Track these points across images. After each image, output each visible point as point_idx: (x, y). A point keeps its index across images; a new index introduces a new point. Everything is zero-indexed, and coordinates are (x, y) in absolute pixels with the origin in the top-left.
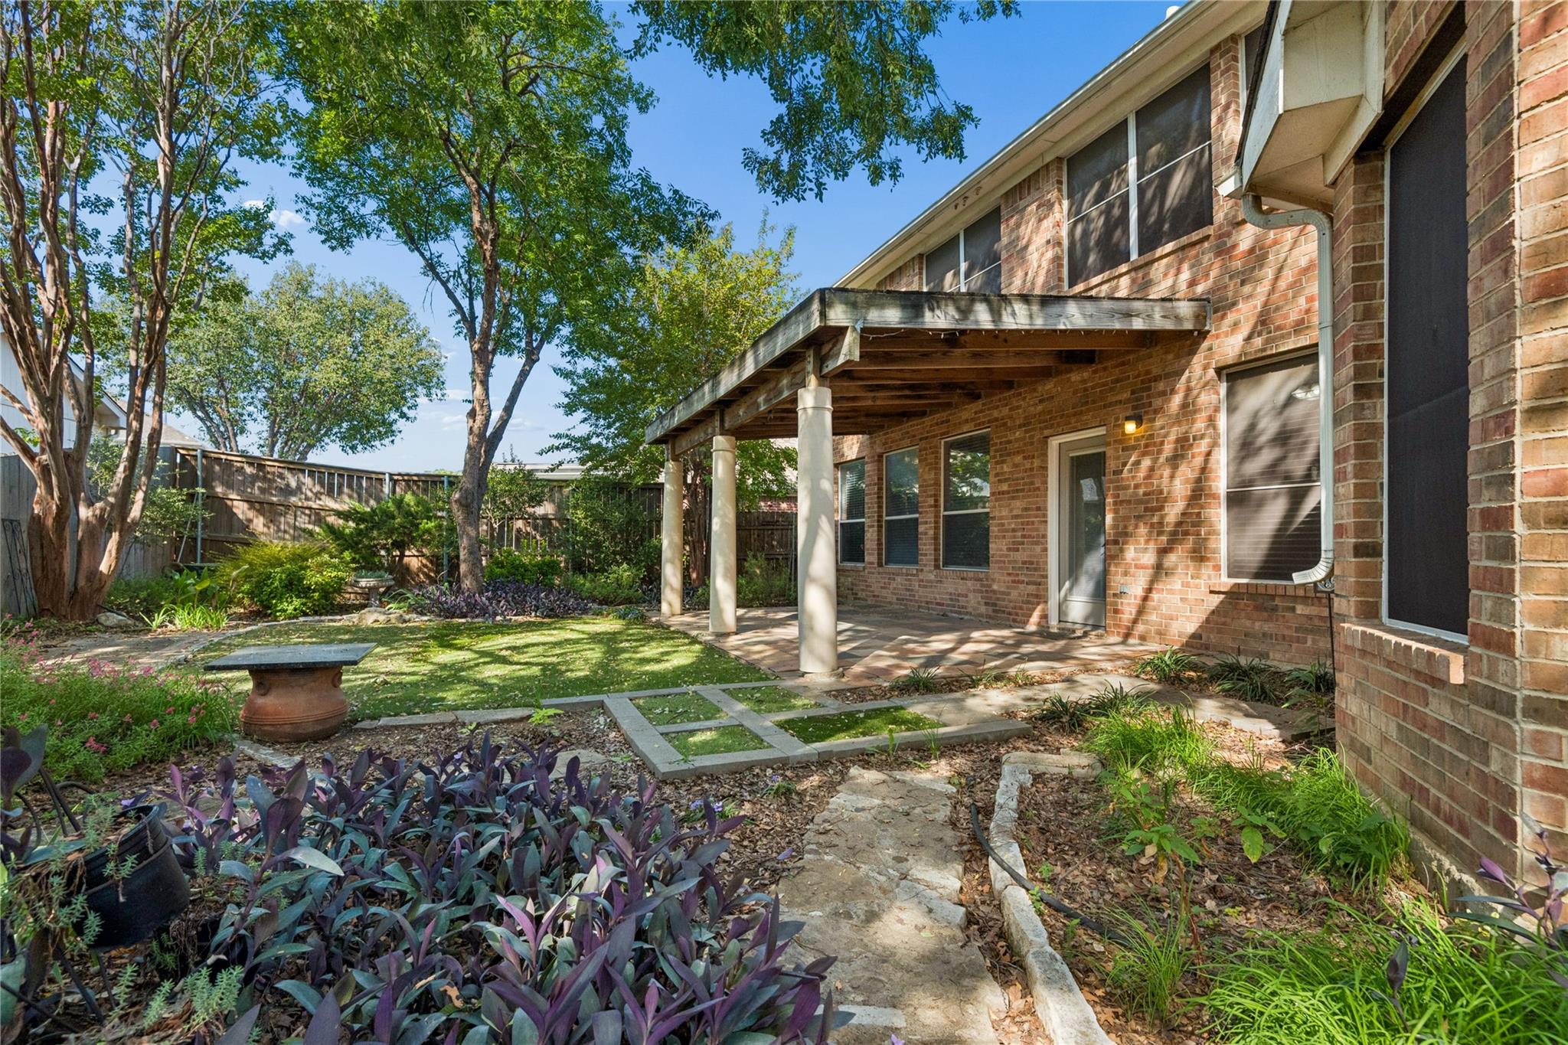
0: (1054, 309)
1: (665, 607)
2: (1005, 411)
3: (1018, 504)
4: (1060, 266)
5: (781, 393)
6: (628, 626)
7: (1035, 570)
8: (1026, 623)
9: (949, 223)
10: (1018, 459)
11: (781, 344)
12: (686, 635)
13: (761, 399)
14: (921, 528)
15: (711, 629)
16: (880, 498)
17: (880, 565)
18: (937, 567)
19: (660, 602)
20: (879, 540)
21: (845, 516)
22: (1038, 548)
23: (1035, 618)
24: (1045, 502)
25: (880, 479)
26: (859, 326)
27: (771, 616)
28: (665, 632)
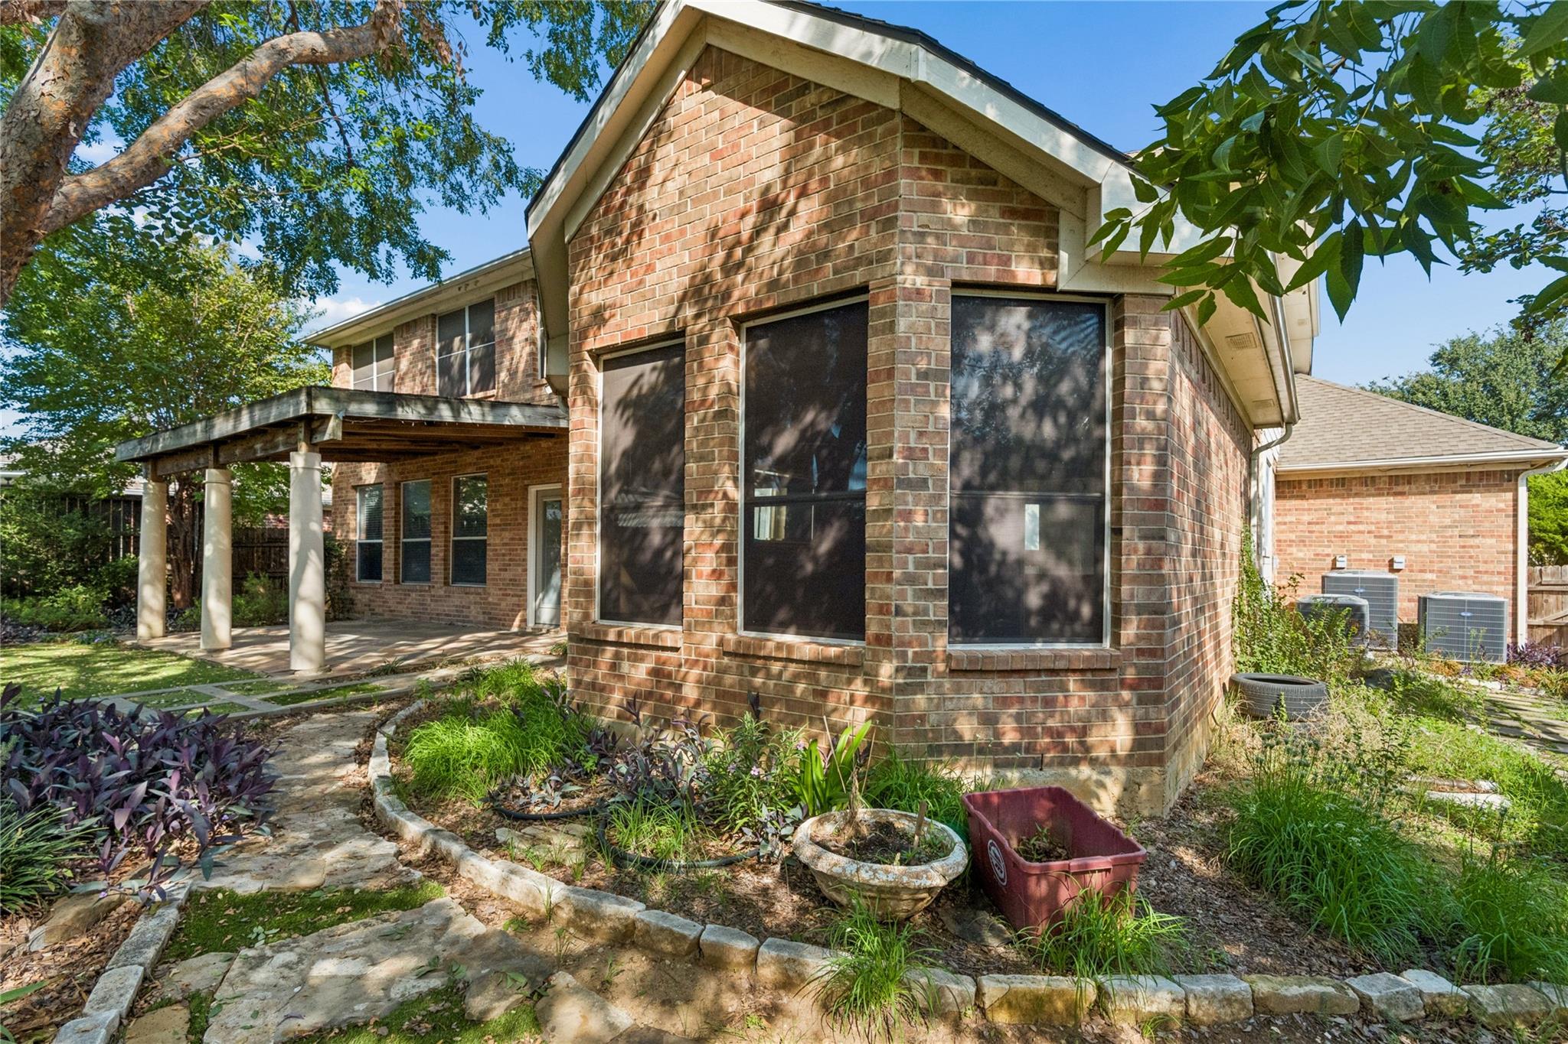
0: (501, 411)
1: (142, 630)
2: (499, 461)
3: (507, 534)
4: (535, 360)
5: (277, 447)
6: (98, 648)
7: (519, 584)
8: (511, 626)
9: (456, 298)
10: (507, 500)
11: (274, 414)
12: (172, 654)
13: (258, 446)
14: (433, 551)
15: (202, 647)
16: (397, 521)
17: (397, 582)
18: (446, 584)
19: (135, 625)
20: (396, 560)
21: (363, 536)
22: (520, 569)
23: (517, 622)
24: (526, 534)
25: (397, 504)
26: (341, 415)
27: (273, 633)
28: (145, 652)
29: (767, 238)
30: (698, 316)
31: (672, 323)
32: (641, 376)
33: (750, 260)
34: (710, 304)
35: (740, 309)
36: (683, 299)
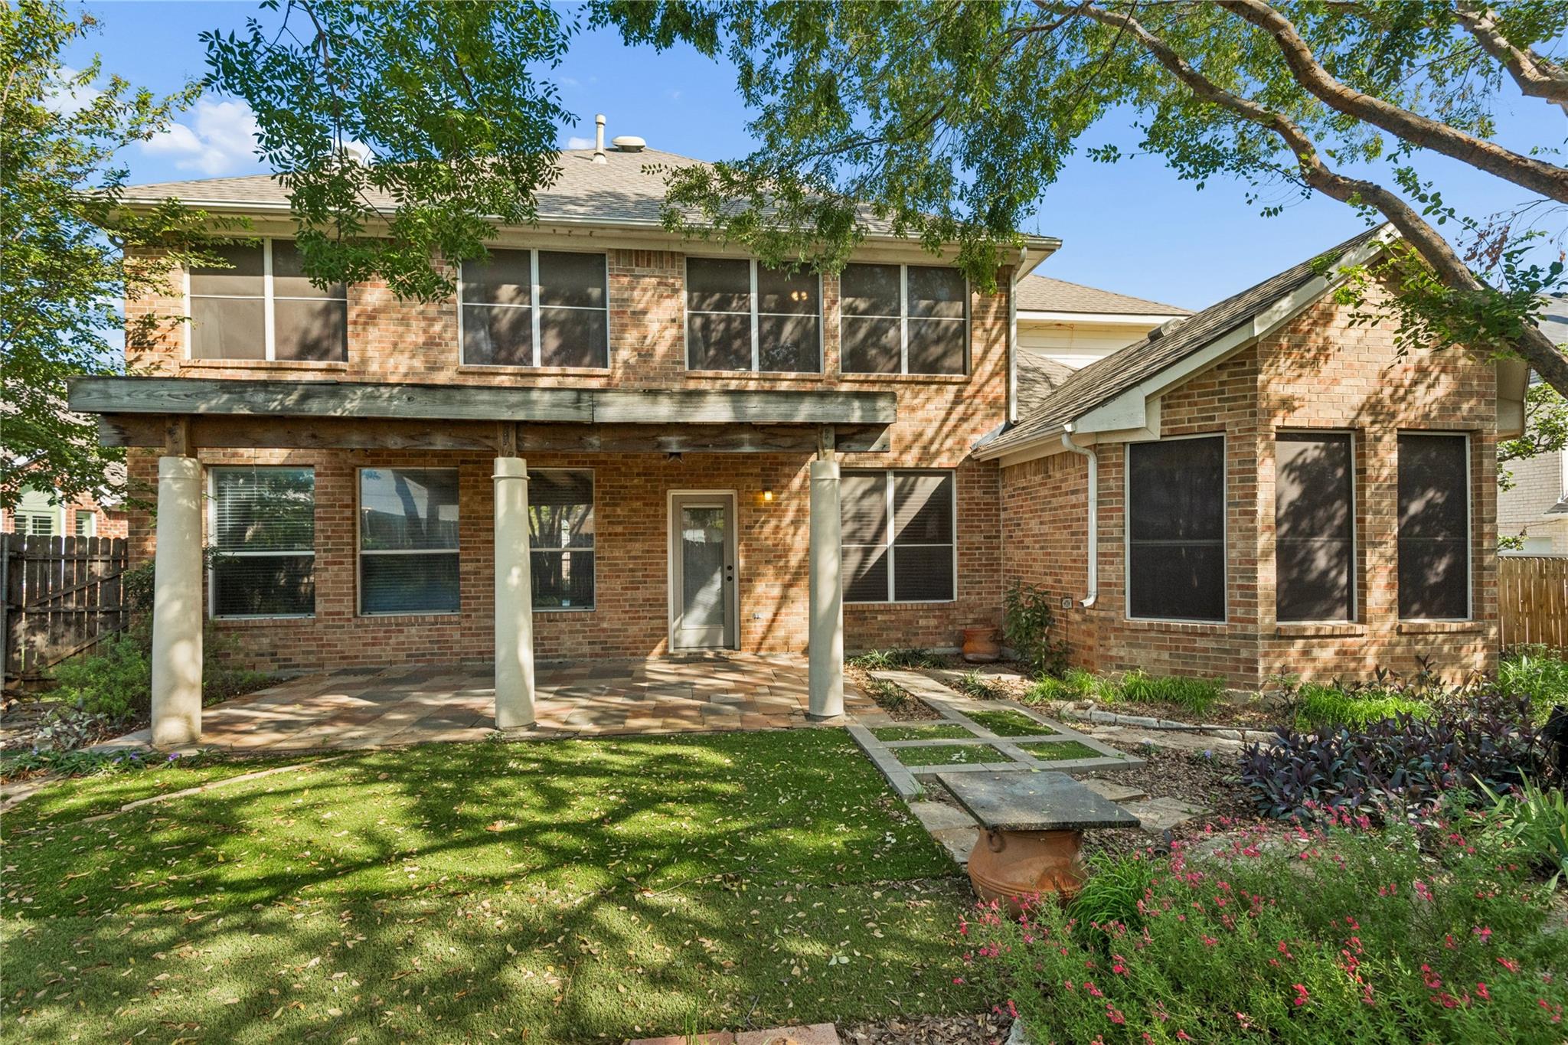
3: (635, 546)
7: (653, 606)
16: (353, 525)
17: (356, 615)
20: (353, 582)
24: (666, 545)
25: (354, 500)
29: (1421, 389)
30: (1373, 423)
31: (1352, 422)
32: (1305, 450)
33: (1410, 398)
34: (1381, 417)
35: (1403, 426)
36: (1362, 409)
